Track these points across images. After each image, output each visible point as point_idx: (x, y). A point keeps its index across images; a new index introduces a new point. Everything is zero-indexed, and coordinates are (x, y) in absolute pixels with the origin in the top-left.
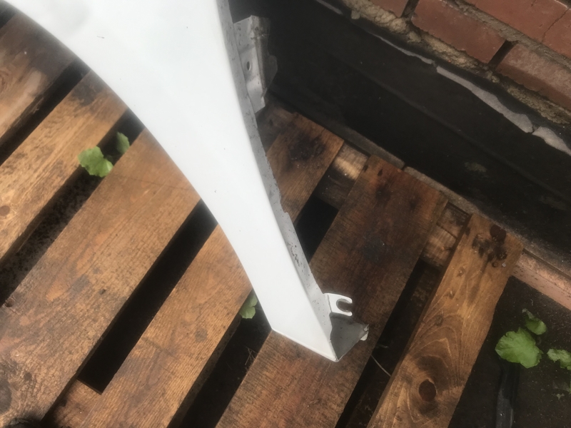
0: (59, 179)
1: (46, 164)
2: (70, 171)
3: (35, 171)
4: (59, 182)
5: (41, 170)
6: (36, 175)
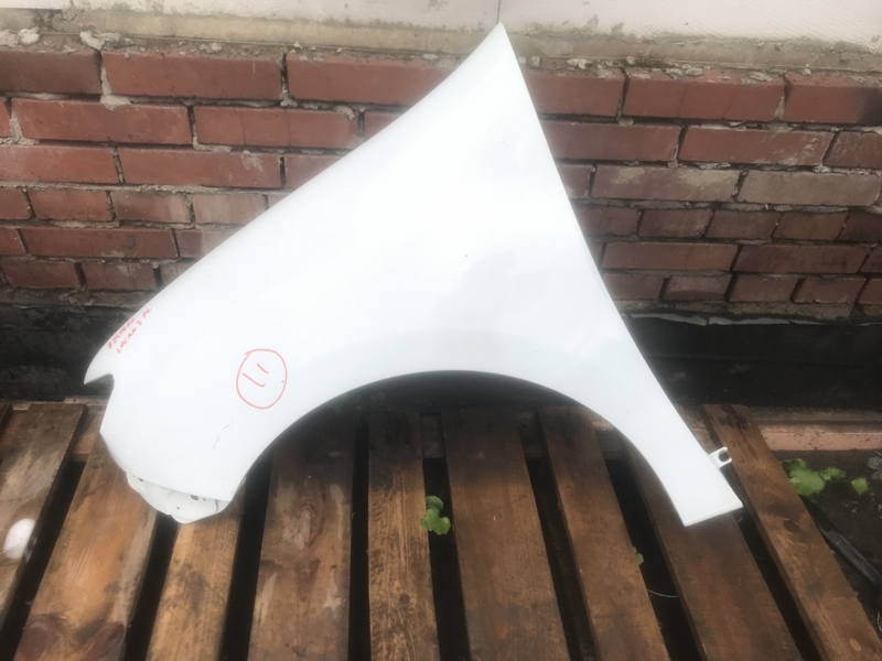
0: (423, 551)
1: (402, 547)
2: (426, 540)
3: (400, 557)
4: (425, 552)
5: (402, 553)
6: (403, 559)
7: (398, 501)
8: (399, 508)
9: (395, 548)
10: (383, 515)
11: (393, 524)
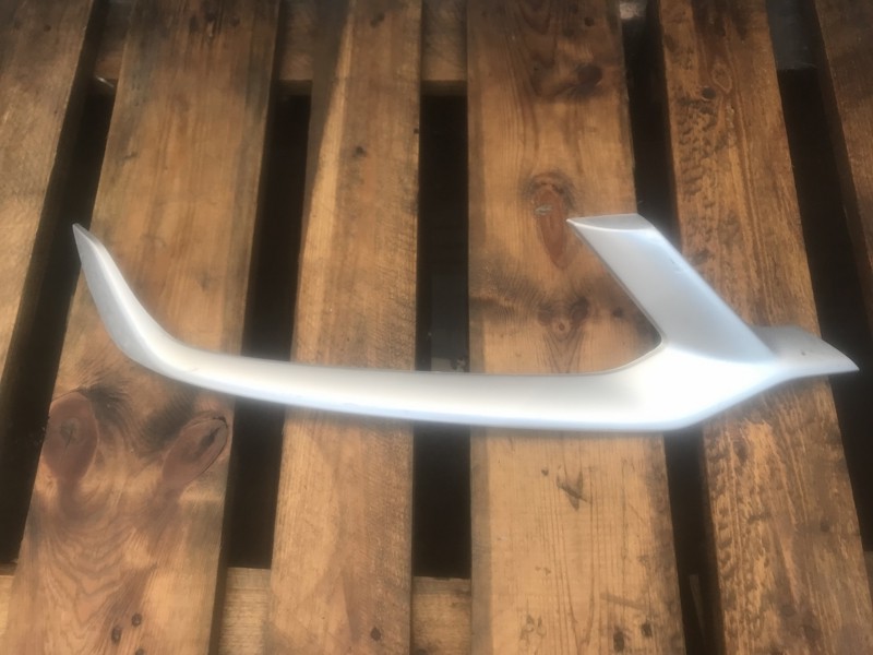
7: (732, 155)
8: (736, 169)
9: (735, 248)
10: (706, 182)
11: (727, 201)
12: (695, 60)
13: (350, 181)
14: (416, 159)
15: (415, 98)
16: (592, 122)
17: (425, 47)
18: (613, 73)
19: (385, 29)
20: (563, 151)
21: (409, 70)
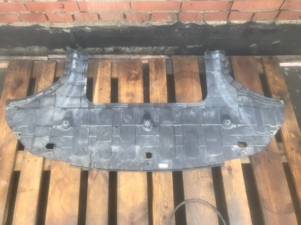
10: (154, 93)
12: (154, 73)
13: (100, 94)
14: (110, 90)
15: (110, 80)
16: (137, 84)
17: (112, 71)
18: (141, 76)
19: (105, 68)
20: (133, 88)
21: (109, 75)
